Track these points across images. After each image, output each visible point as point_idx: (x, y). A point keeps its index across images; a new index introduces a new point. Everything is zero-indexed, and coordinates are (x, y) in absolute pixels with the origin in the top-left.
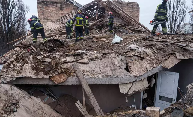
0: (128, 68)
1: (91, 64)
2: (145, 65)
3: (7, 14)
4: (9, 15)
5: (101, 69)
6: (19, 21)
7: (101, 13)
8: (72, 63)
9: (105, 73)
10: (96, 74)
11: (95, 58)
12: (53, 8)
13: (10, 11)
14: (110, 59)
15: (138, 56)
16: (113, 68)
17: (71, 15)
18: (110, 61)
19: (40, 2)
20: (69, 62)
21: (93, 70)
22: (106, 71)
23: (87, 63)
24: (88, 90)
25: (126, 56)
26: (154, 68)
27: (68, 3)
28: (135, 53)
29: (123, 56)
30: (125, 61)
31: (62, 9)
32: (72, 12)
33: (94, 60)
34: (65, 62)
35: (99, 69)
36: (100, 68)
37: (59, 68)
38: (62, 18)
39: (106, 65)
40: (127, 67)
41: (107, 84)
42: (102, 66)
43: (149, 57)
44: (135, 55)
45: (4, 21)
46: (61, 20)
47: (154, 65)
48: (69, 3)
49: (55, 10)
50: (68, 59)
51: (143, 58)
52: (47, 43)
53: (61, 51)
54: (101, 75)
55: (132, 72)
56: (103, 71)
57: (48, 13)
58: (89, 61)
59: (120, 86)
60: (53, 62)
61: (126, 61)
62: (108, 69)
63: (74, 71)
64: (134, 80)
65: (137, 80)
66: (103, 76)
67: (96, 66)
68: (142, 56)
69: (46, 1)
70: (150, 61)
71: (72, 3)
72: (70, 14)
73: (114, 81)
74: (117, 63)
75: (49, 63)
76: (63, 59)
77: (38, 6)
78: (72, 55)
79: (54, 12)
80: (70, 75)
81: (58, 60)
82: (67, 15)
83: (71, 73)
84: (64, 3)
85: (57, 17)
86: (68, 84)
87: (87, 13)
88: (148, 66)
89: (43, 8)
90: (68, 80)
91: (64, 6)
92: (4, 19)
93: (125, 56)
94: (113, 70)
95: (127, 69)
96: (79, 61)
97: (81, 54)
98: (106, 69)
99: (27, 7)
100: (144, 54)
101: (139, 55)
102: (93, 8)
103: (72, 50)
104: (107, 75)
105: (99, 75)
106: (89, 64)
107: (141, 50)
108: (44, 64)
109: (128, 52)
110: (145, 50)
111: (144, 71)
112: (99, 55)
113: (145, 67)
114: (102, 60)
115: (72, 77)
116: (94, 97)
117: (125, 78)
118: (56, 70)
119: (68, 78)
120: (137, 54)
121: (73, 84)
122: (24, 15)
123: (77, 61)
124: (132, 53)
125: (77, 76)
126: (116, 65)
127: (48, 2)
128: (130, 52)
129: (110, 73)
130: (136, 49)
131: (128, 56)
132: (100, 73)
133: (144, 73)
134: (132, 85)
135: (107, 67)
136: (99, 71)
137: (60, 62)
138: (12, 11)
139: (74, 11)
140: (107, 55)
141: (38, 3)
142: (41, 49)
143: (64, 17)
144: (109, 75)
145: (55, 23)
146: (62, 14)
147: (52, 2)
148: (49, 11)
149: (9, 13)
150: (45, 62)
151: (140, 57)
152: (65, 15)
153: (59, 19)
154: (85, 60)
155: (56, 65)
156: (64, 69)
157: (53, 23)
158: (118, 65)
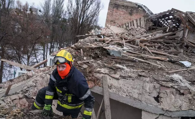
0: (159, 98)
1: (121, 81)
2: (180, 102)
3: (85, 9)
4: (86, 10)
5: (128, 89)
6: (93, 16)
7: (177, 25)
8: (105, 75)
9: (130, 94)
10: (122, 91)
11: (127, 77)
12: (123, 11)
13: (88, 6)
14: (143, 82)
15: (177, 90)
16: (141, 93)
17: (139, 22)
18: (142, 84)
19: (111, 4)
20: (102, 73)
21: (120, 87)
22: (132, 92)
23: (118, 79)
24: (107, 102)
25: (162, 85)
26: (191, 110)
27: (139, 8)
28: (174, 84)
29: (159, 84)
30: (158, 90)
31: (131, 14)
32: (141, 19)
33: (126, 78)
34: (99, 72)
35: (126, 88)
36: (128, 87)
37: (91, 75)
38: (128, 23)
39: (136, 86)
40: (158, 96)
41: (129, 105)
42: (131, 86)
43: (192, 95)
44: (173, 87)
45: (81, 14)
46: (127, 25)
47: (193, 107)
48: (141, 9)
49: (124, 14)
50: (103, 70)
51: (183, 94)
52: (96, 49)
53: (104, 60)
54: (125, 95)
55: (161, 103)
56: (130, 91)
57: (117, 16)
58: (120, 78)
59: (143, 113)
60: (88, 69)
61: (160, 90)
62: (136, 91)
63: (102, 82)
64: (161, 113)
65: (164, 115)
66: (127, 95)
67: (126, 84)
68: (182, 91)
69: (117, 4)
70: (190, 100)
71: (144, 10)
72: (138, 20)
73: (138, 105)
74: (147, 89)
75: (85, 69)
76: (98, 69)
77: (109, 7)
78: (108, 67)
79: (123, 16)
80: (98, 85)
81: (93, 68)
82: (135, 22)
83: (99, 83)
84: (135, 8)
85: (124, 21)
86: (94, 91)
87: (161, 21)
88: (184, 105)
89: (113, 10)
90: (94, 88)
91: (135, 11)
92: (81, 13)
93: (160, 84)
94: (140, 94)
95: (157, 99)
96: (111, 75)
97: (117, 69)
98: (134, 90)
99: (103, 4)
100: (186, 89)
101: (179, 89)
102: (167, 18)
103: (114, 62)
104: (131, 96)
105: (123, 93)
106: (120, 81)
107: (183, 85)
108: (80, 69)
109: (166, 81)
110: (189, 86)
111: (176, 107)
112: (134, 75)
113: (179, 105)
114: (133, 80)
115: (98, 86)
116: (110, 111)
117: (151, 107)
118: (87, 77)
119: (94, 86)
120: (176, 87)
121: (98, 93)
122: (98, 11)
123: (109, 74)
124: (170, 84)
125: (103, 87)
126: (146, 90)
127: (120, 5)
128: (168, 82)
129: (136, 96)
130: (177, 82)
131: (164, 86)
132: (125, 92)
133: (176, 110)
134: (158, 118)
135: (135, 89)
136: (125, 91)
137: (95, 70)
138: (89, 7)
139: (143, 18)
140: (142, 78)
141: (109, 5)
142: (87, 54)
143: (131, 22)
144: (134, 97)
145: (119, 27)
146: (130, 19)
147: (123, 6)
148: (117, 14)
149: (86, 8)
150: (82, 67)
151: (179, 91)
152: (133, 21)
153: (125, 24)
154: (117, 76)
155: (90, 72)
156: (95, 78)
157: (117, 28)
158: (148, 91)
